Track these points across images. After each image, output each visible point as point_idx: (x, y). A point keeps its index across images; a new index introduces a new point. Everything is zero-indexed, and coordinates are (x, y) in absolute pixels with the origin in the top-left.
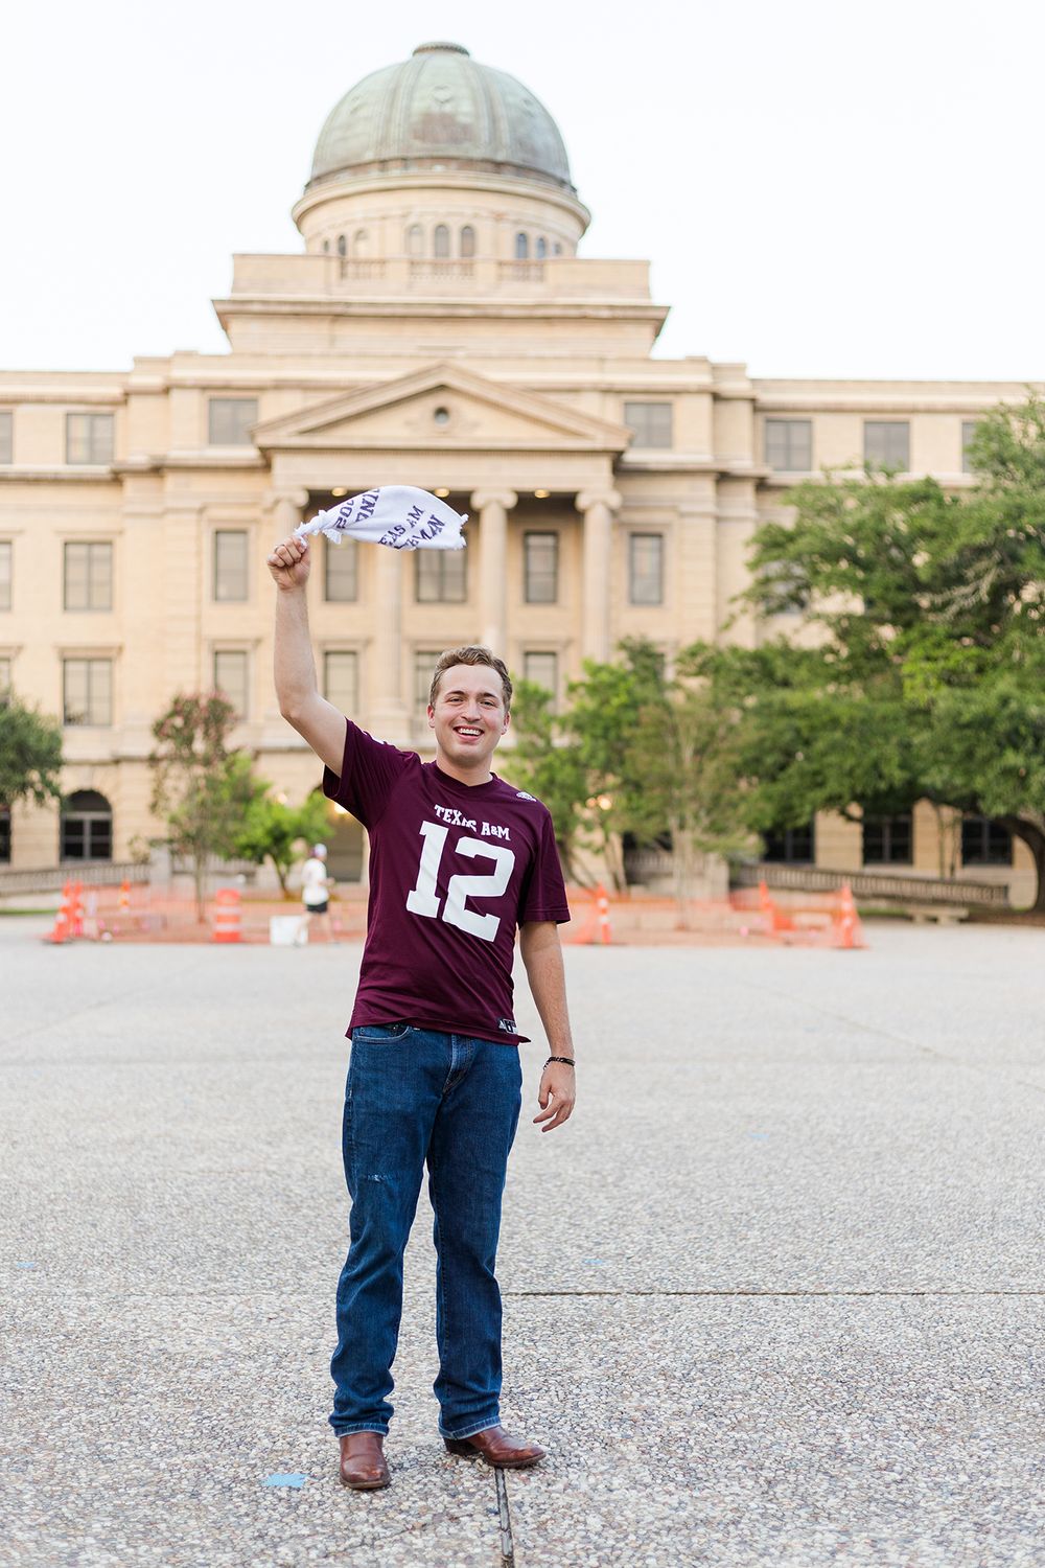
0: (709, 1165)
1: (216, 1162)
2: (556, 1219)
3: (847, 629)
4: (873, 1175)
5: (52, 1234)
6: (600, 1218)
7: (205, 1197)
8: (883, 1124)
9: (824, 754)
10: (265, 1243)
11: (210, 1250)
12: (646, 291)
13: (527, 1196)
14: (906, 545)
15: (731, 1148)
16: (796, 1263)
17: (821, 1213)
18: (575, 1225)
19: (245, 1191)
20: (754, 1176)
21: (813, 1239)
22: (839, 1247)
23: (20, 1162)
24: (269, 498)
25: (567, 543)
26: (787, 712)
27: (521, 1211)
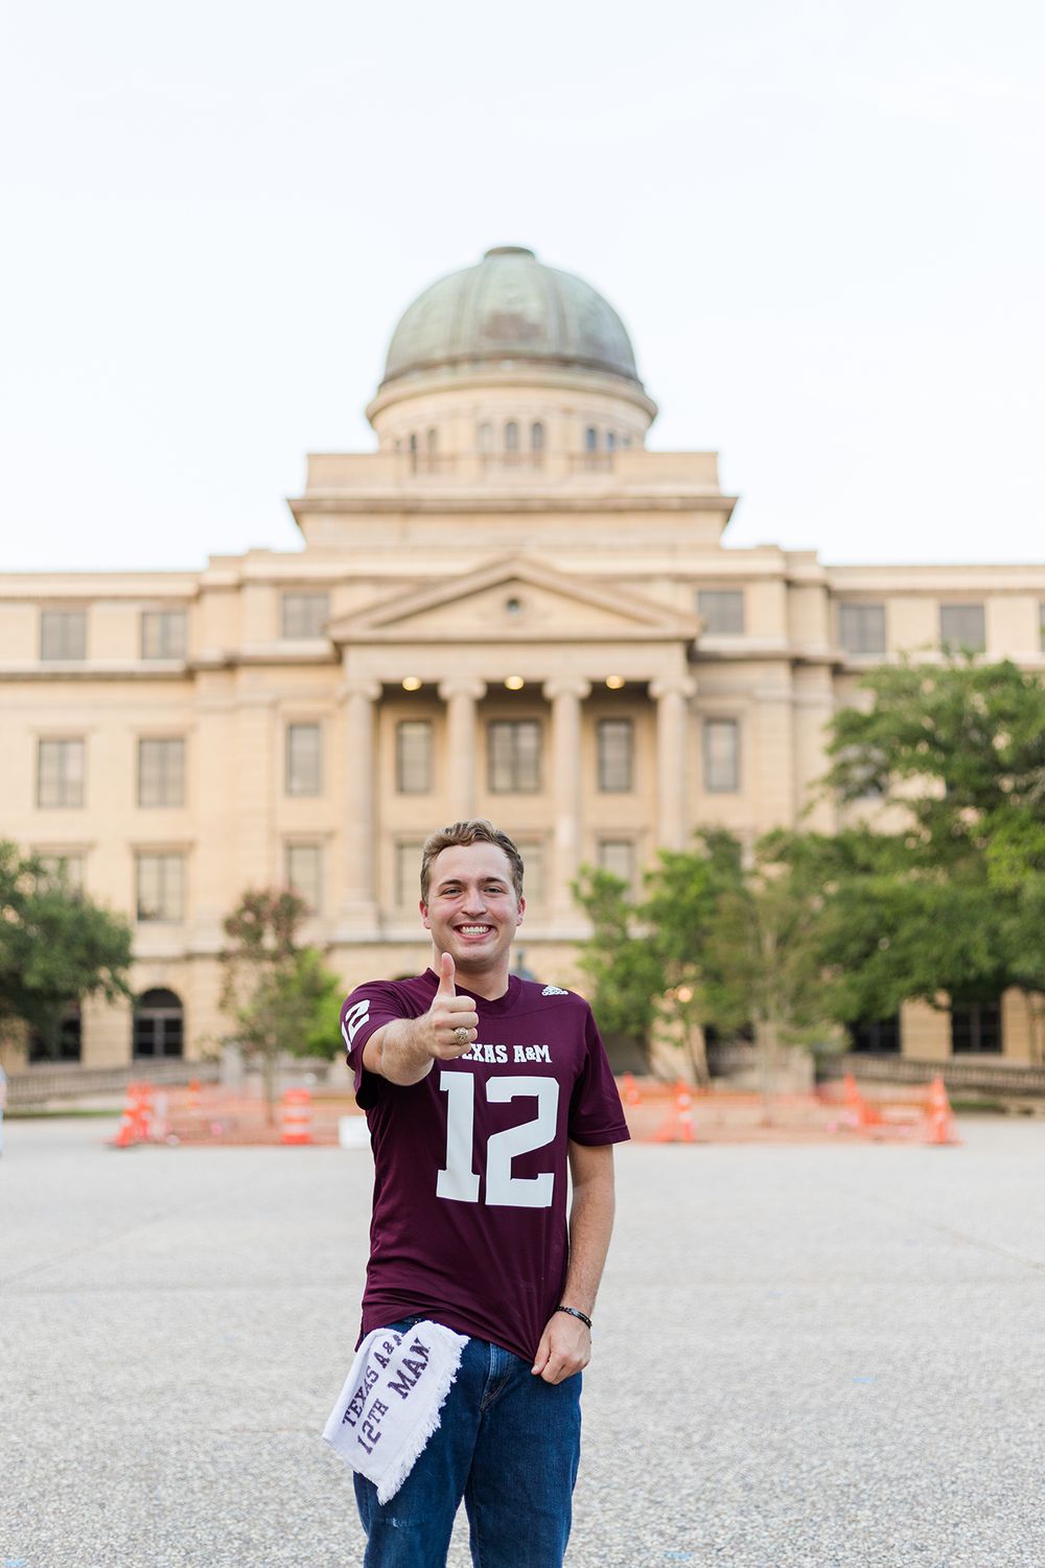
0: (808, 1418)
1: (252, 1418)
2: (634, 1495)
3: (928, 813)
4: (997, 1430)
5: (52, 1518)
6: (685, 1492)
7: (233, 1466)
8: (1001, 1362)
9: (909, 942)
10: (296, 1530)
11: (229, 1541)
12: (715, 480)
13: (600, 1461)
14: (987, 728)
15: (832, 1395)
16: (918, 1557)
17: (941, 1485)
18: (658, 1503)
19: (280, 1457)
20: (860, 1433)
21: (934, 1520)
22: (967, 1532)
23: (34, 1419)
24: (341, 690)
25: (641, 732)
26: (869, 899)
27: (593, 1482)
